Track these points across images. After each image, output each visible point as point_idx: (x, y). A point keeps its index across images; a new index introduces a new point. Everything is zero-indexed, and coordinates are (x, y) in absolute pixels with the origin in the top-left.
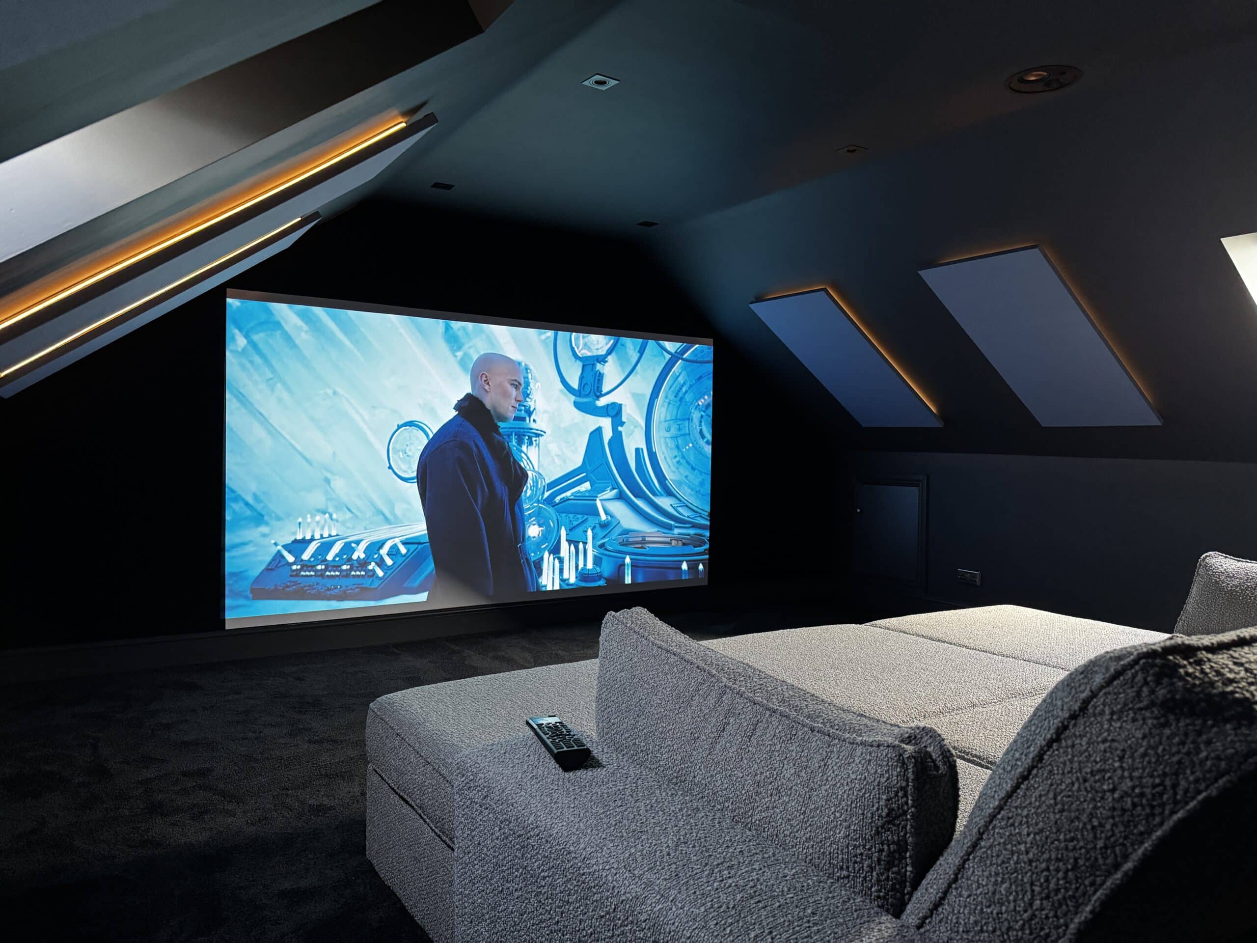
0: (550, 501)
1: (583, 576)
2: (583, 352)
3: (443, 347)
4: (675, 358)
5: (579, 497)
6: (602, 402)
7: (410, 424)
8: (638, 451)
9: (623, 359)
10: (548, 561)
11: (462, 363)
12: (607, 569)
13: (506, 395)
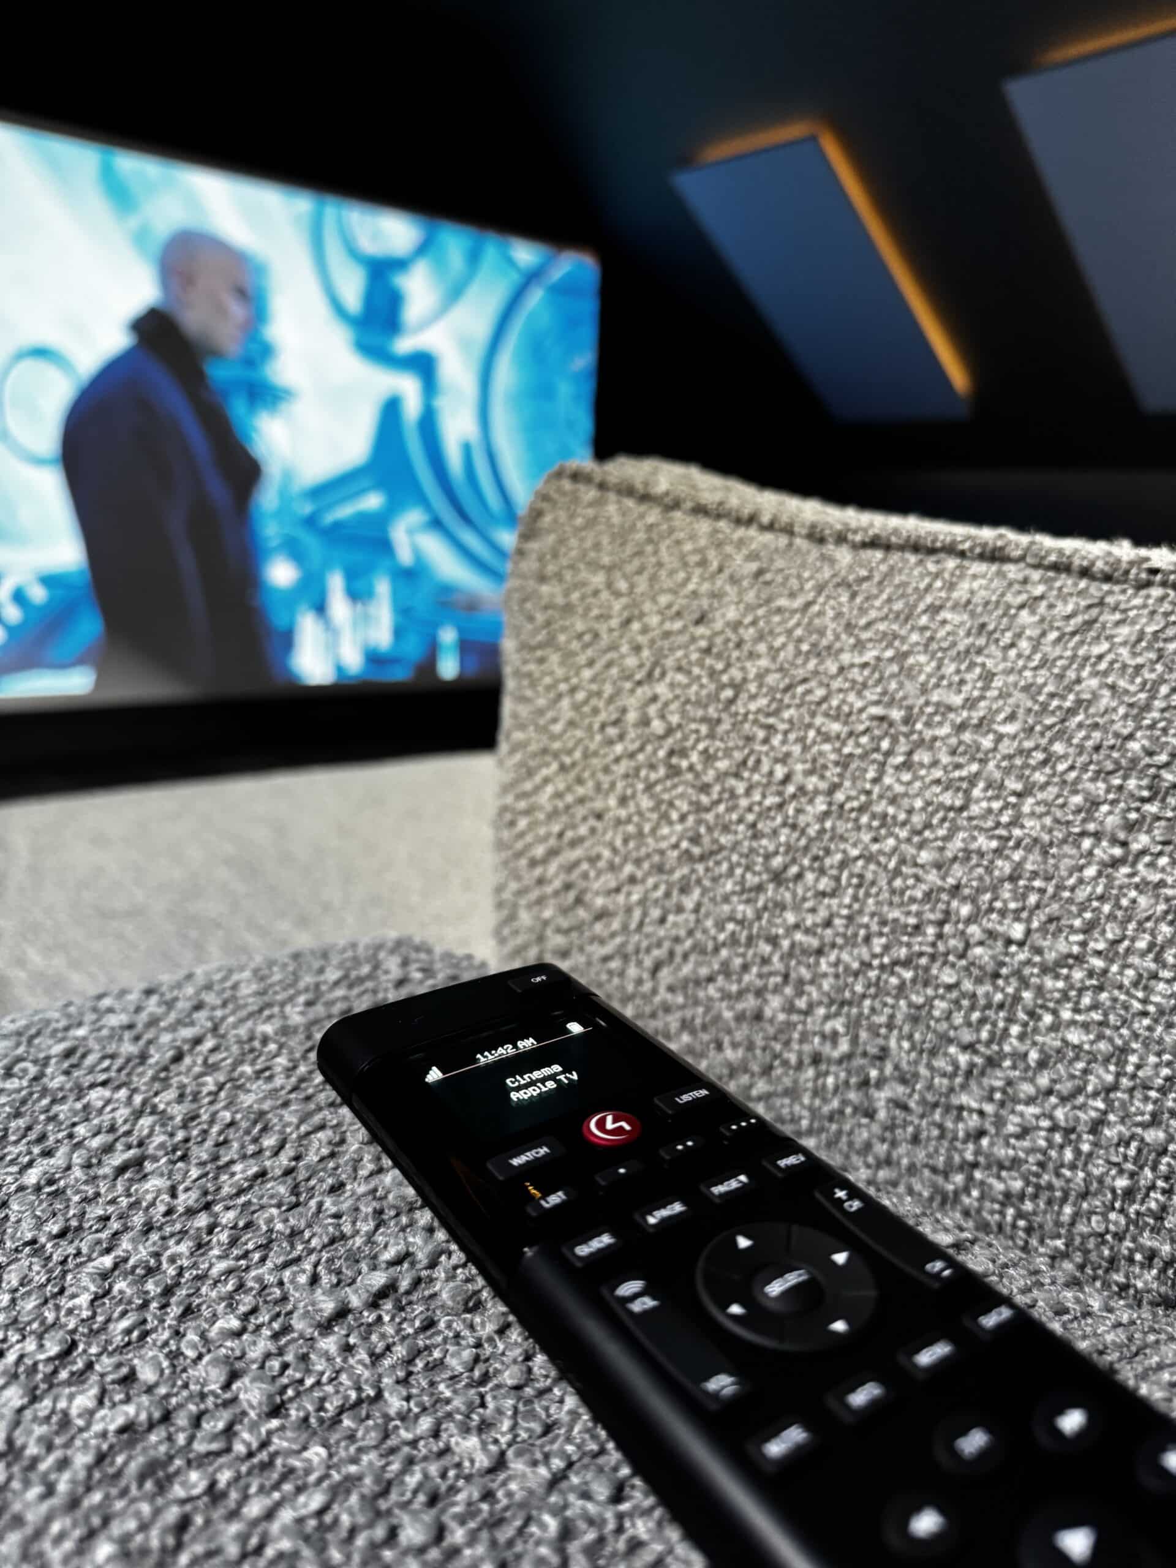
0: (310, 522)
1: (374, 658)
4: (532, 277)
5: (364, 518)
6: (404, 345)
7: (41, 353)
8: (467, 449)
9: (440, 266)
10: (308, 627)
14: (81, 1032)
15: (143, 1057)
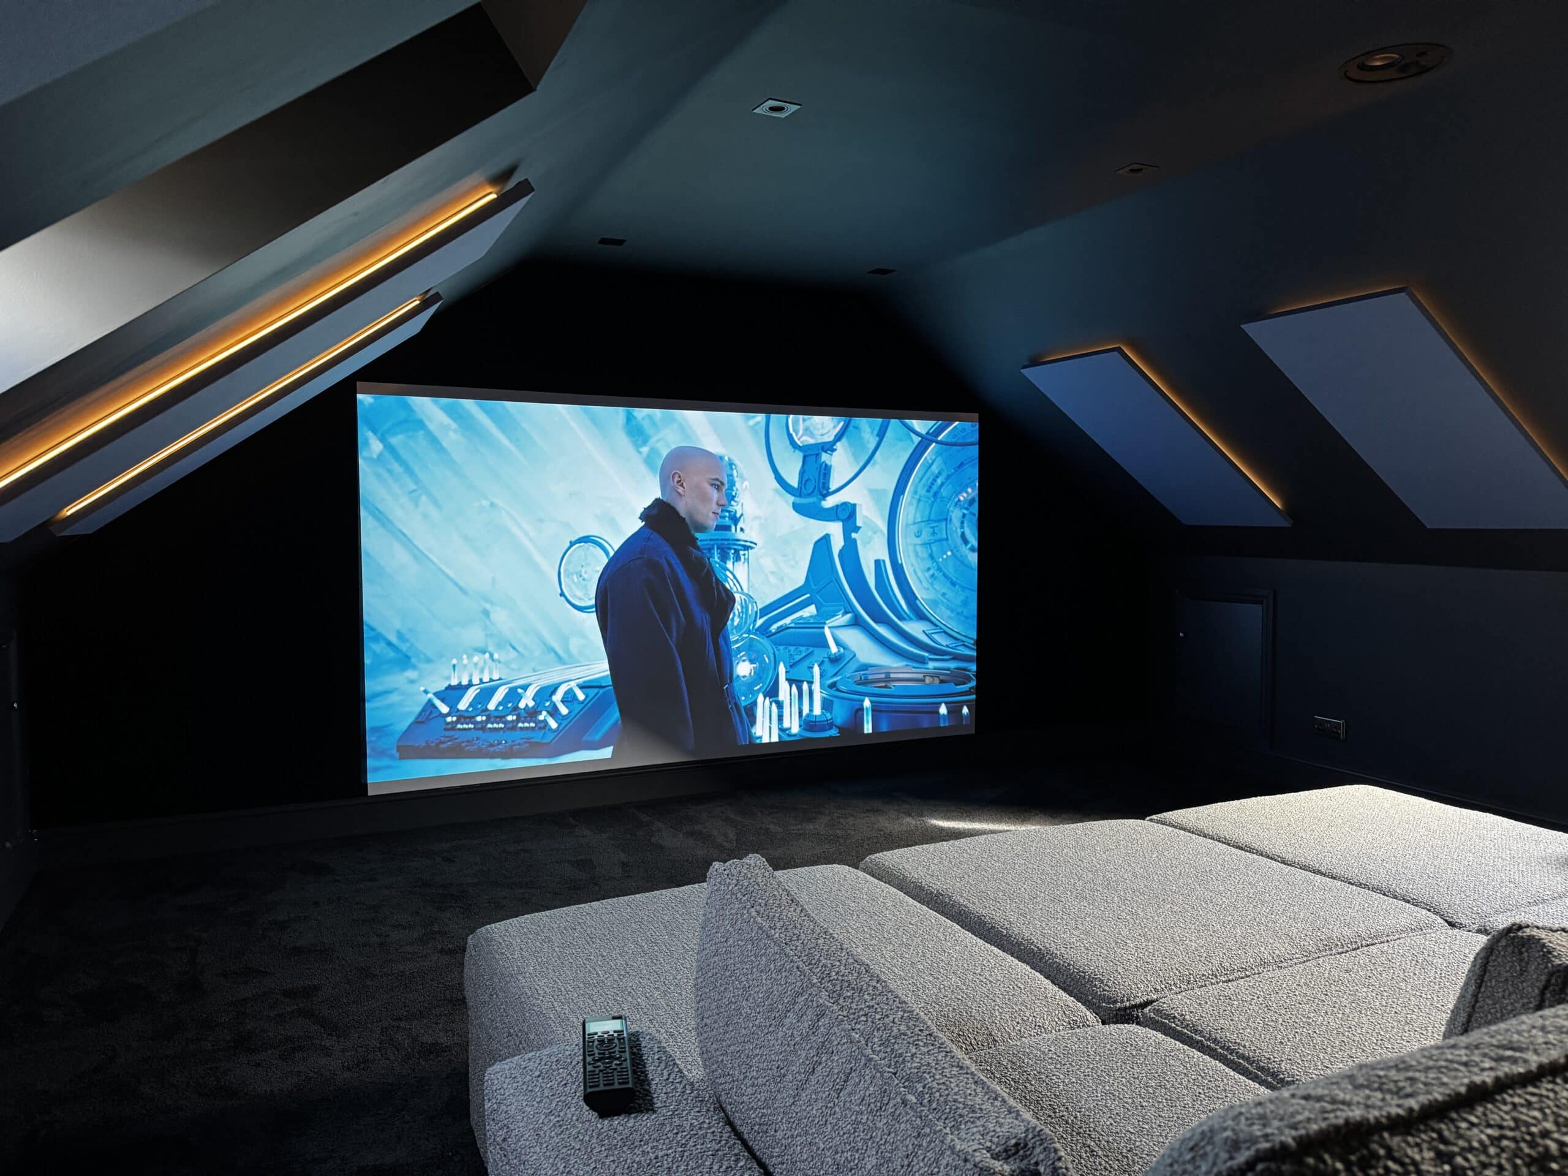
0: (764, 630)
1: (809, 724)
2: (803, 440)
3: (623, 440)
4: (926, 441)
5: (800, 624)
6: (830, 502)
7: (586, 539)
8: (878, 563)
9: (857, 445)
10: (763, 705)
11: (649, 461)
12: (840, 714)
13: (705, 498)
14: (560, 1056)
15: (572, 1062)
